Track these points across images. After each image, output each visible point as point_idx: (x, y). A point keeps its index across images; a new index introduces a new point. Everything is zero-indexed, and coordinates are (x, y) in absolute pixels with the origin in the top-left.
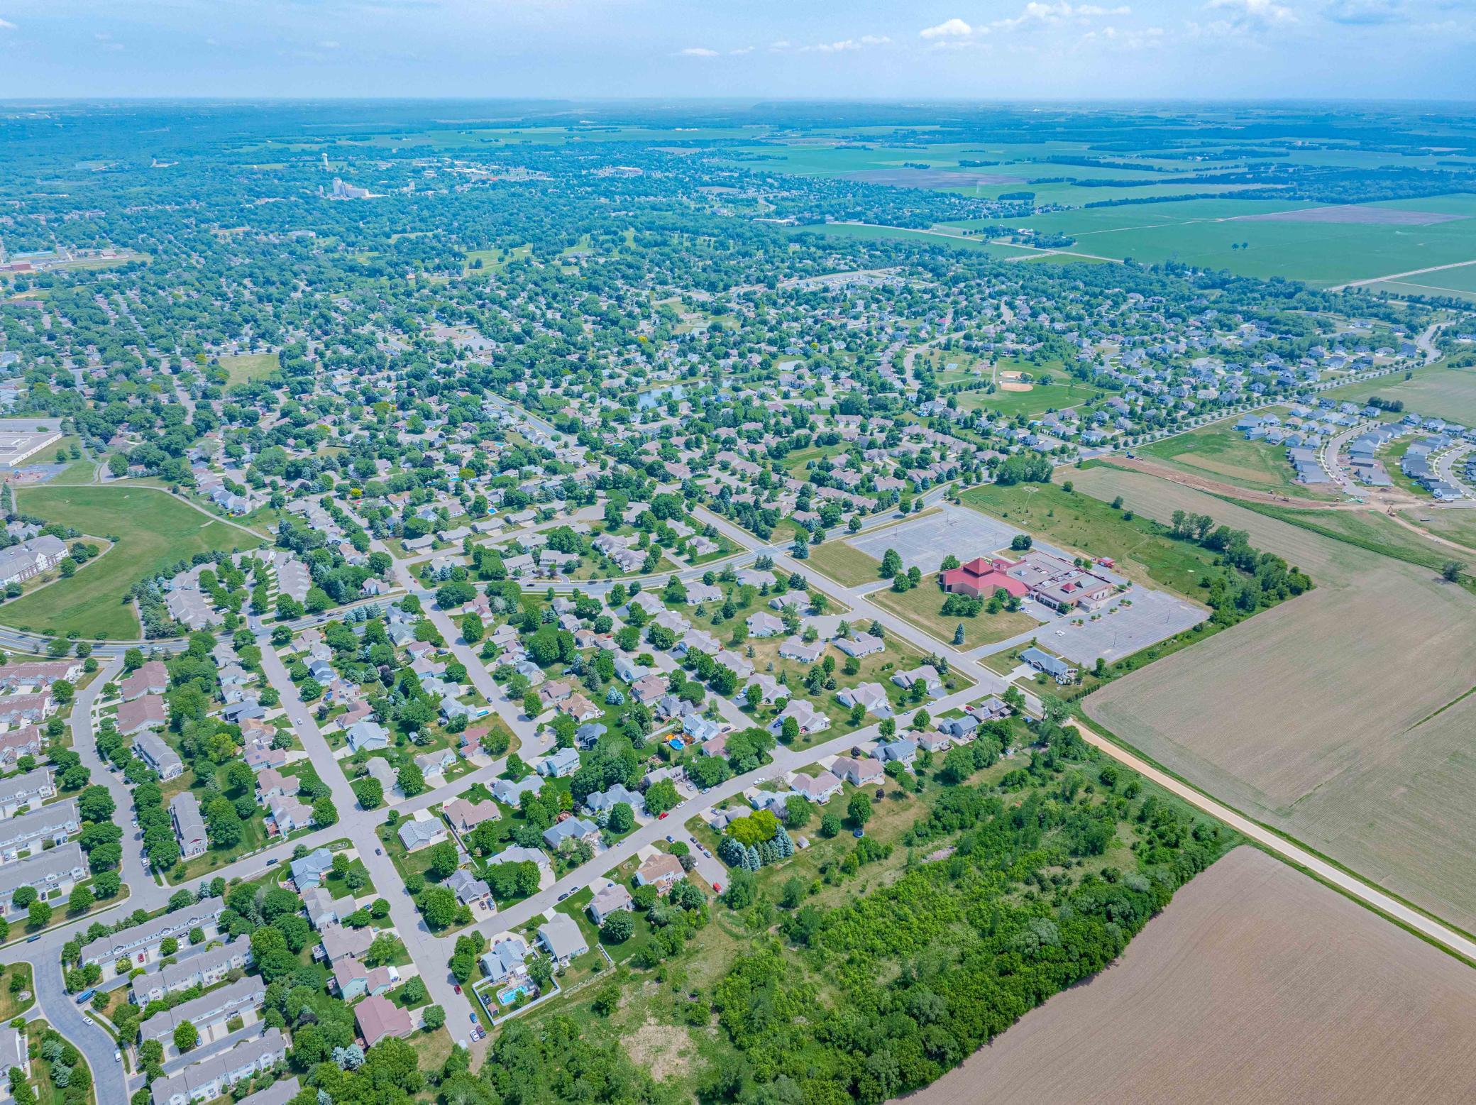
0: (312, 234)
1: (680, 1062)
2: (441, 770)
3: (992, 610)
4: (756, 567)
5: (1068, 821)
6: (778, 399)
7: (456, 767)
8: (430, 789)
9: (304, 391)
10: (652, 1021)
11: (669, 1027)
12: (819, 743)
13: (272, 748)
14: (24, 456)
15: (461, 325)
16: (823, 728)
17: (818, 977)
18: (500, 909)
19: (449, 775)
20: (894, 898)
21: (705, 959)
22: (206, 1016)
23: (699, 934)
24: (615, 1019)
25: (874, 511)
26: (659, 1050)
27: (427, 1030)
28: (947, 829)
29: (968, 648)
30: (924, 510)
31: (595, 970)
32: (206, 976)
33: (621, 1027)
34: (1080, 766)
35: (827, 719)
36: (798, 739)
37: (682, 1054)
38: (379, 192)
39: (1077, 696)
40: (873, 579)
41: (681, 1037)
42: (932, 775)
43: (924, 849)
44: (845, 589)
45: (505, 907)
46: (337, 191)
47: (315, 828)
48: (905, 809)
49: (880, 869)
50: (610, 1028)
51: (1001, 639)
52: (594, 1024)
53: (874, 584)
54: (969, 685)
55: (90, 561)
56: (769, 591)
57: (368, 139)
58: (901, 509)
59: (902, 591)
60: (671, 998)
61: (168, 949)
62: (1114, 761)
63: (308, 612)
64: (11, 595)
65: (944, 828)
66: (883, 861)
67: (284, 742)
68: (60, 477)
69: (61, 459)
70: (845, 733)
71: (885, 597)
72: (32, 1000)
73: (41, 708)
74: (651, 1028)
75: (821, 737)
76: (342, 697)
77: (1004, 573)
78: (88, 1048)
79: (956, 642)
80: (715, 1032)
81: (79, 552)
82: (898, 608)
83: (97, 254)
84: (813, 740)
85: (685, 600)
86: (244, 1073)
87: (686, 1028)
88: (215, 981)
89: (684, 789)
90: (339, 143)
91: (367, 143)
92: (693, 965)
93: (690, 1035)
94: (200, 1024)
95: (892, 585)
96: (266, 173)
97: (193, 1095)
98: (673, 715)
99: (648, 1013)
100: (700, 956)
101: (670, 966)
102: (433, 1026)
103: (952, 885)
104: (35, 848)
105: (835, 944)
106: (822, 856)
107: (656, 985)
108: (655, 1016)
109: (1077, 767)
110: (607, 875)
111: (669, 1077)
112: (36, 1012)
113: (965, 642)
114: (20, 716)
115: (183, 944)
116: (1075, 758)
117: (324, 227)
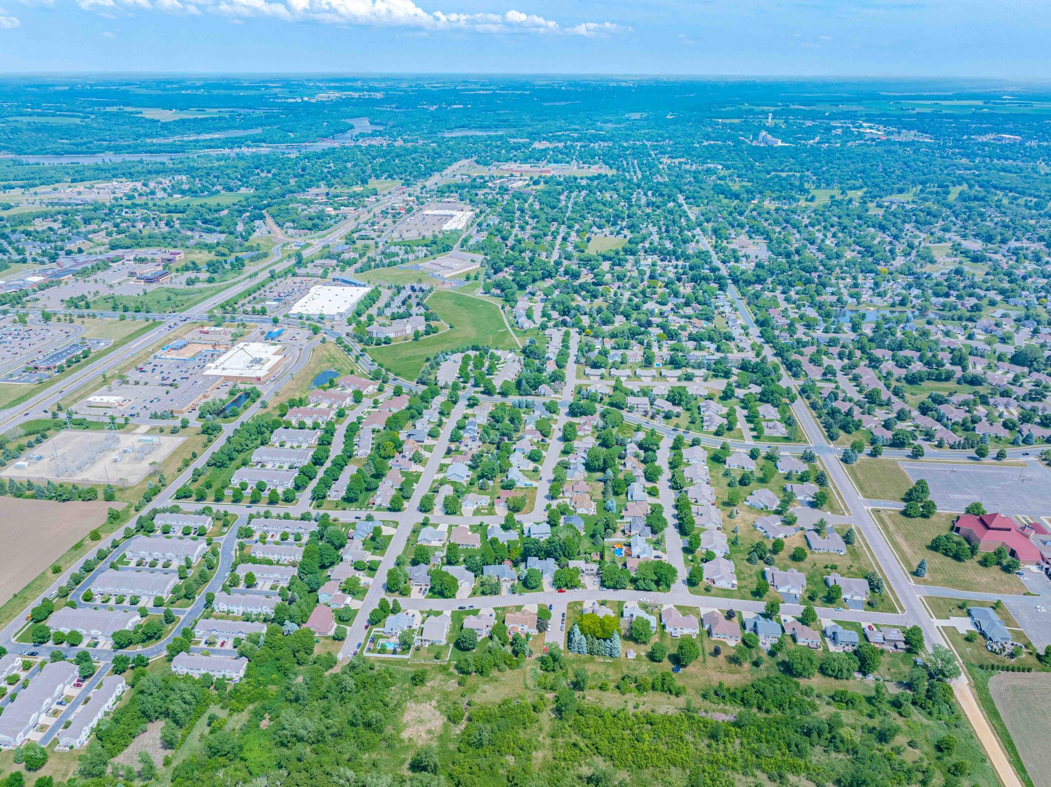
0: (720, 167)
1: (424, 735)
2: (475, 506)
3: (984, 563)
4: (802, 458)
5: (859, 755)
6: (961, 338)
7: (484, 509)
8: (461, 515)
9: (619, 265)
10: (434, 703)
11: (438, 713)
12: (716, 595)
13: (410, 460)
14: (454, 273)
15: (759, 239)
16: (729, 587)
17: (548, 741)
18: (427, 597)
19: (477, 512)
20: (652, 724)
21: (496, 688)
22: (265, 576)
23: (508, 671)
24: (418, 691)
25: (952, 447)
26: (421, 722)
27: (334, 639)
28: (744, 702)
29: (925, 582)
30: (1005, 461)
31: (436, 658)
32: (283, 558)
33: (416, 696)
34: (931, 722)
35: (735, 582)
36: (702, 586)
37: (429, 732)
38: (790, 142)
39: (993, 667)
40: (893, 498)
41: (438, 722)
42: (780, 660)
43: (713, 706)
44: (861, 497)
45: (430, 597)
46: (760, 138)
47: (390, 509)
48: (731, 672)
49: (666, 700)
50: (411, 693)
51: (967, 589)
52: (407, 686)
53: (891, 503)
54: (894, 610)
55: (432, 335)
56: (794, 478)
57: (813, 105)
58: (977, 453)
59: (909, 516)
60: (456, 698)
61: (284, 538)
62: (972, 736)
63: (499, 393)
64: (385, 343)
65: (742, 700)
66: (673, 697)
67: (416, 458)
68: (461, 288)
69: (468, 279)
70: (743, 598)
71: (890, 516)
72: (225, 533)
73: (343, 401)
74: (429, 707)
75: (722, 592)
76: (466, 446)
77: (1027, 537)
78: (222, 565)
79: (916, 574)
80: (458, 732)
81: (429, 329)
82: (892, 528)
83: (589, 167)
84: (713, 591)
85: (725, 462)
86: (255, 611)
87: (446, 719)
88: (286, 562)
89: (590, 582)
90: (792, 107)
91: (813, 108)
92: (486, 687)
93: (444, 724)
94: (260, 578)
95: (902, 509)
96: (724, 125)
97: (230, 608)
98: (633, 533)
99: (436, 698)
100: (495, 684)
101: (474, 678)
102: (339, 638)
103: (707, 741)
104: (286, 467)
105: (578, 728)
106: (635, 670)
107: (457, 685)
108: (438, 702)
109: (925, 721)
110: (495, 609)
111: (410, 739)
112: (222, 539)
113: (927, 576)
114: (334, 402)
115: (291, 539)
116: (930, 713)
117: (729, 163)
